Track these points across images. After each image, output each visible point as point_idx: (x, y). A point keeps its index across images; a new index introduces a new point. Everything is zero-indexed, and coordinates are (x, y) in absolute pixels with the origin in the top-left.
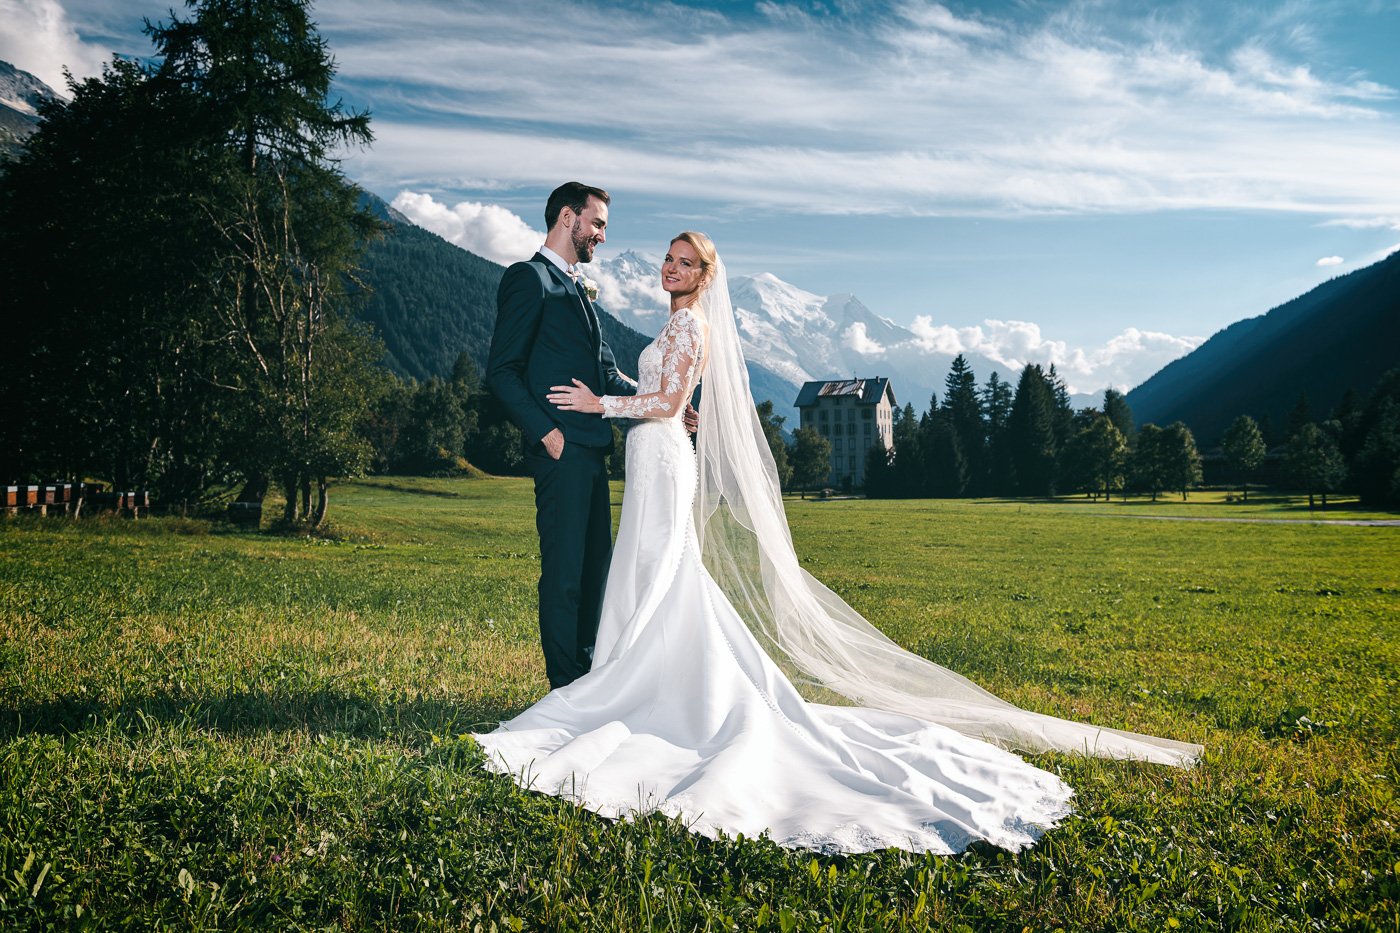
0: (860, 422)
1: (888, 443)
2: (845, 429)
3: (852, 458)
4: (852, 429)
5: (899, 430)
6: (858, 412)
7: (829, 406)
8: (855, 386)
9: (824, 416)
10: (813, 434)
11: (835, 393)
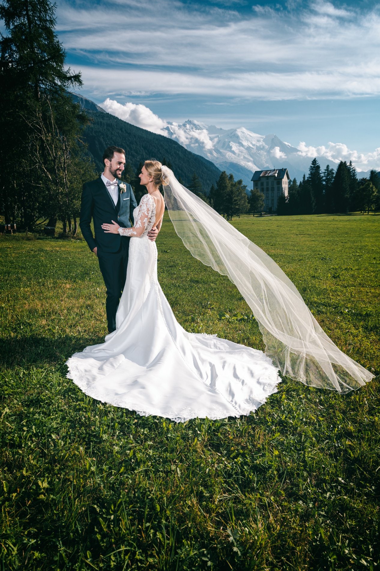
0: (276, 186)
1: (286, 194)
2: (270, 189)
3: (273, 200)
4: (273, 189)
5: (290, 189)
6: (275, 182)
7: (264, 180)
8: (274, 172)
9: (262, 184)
10: (257, 192)
11: (267, 175)
